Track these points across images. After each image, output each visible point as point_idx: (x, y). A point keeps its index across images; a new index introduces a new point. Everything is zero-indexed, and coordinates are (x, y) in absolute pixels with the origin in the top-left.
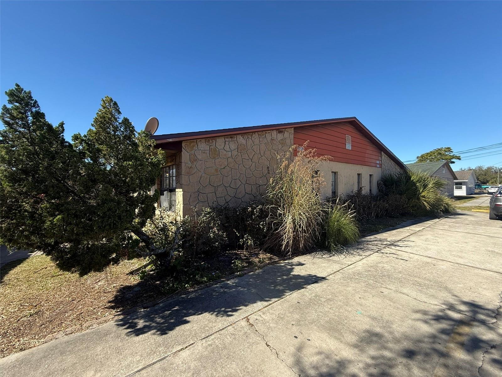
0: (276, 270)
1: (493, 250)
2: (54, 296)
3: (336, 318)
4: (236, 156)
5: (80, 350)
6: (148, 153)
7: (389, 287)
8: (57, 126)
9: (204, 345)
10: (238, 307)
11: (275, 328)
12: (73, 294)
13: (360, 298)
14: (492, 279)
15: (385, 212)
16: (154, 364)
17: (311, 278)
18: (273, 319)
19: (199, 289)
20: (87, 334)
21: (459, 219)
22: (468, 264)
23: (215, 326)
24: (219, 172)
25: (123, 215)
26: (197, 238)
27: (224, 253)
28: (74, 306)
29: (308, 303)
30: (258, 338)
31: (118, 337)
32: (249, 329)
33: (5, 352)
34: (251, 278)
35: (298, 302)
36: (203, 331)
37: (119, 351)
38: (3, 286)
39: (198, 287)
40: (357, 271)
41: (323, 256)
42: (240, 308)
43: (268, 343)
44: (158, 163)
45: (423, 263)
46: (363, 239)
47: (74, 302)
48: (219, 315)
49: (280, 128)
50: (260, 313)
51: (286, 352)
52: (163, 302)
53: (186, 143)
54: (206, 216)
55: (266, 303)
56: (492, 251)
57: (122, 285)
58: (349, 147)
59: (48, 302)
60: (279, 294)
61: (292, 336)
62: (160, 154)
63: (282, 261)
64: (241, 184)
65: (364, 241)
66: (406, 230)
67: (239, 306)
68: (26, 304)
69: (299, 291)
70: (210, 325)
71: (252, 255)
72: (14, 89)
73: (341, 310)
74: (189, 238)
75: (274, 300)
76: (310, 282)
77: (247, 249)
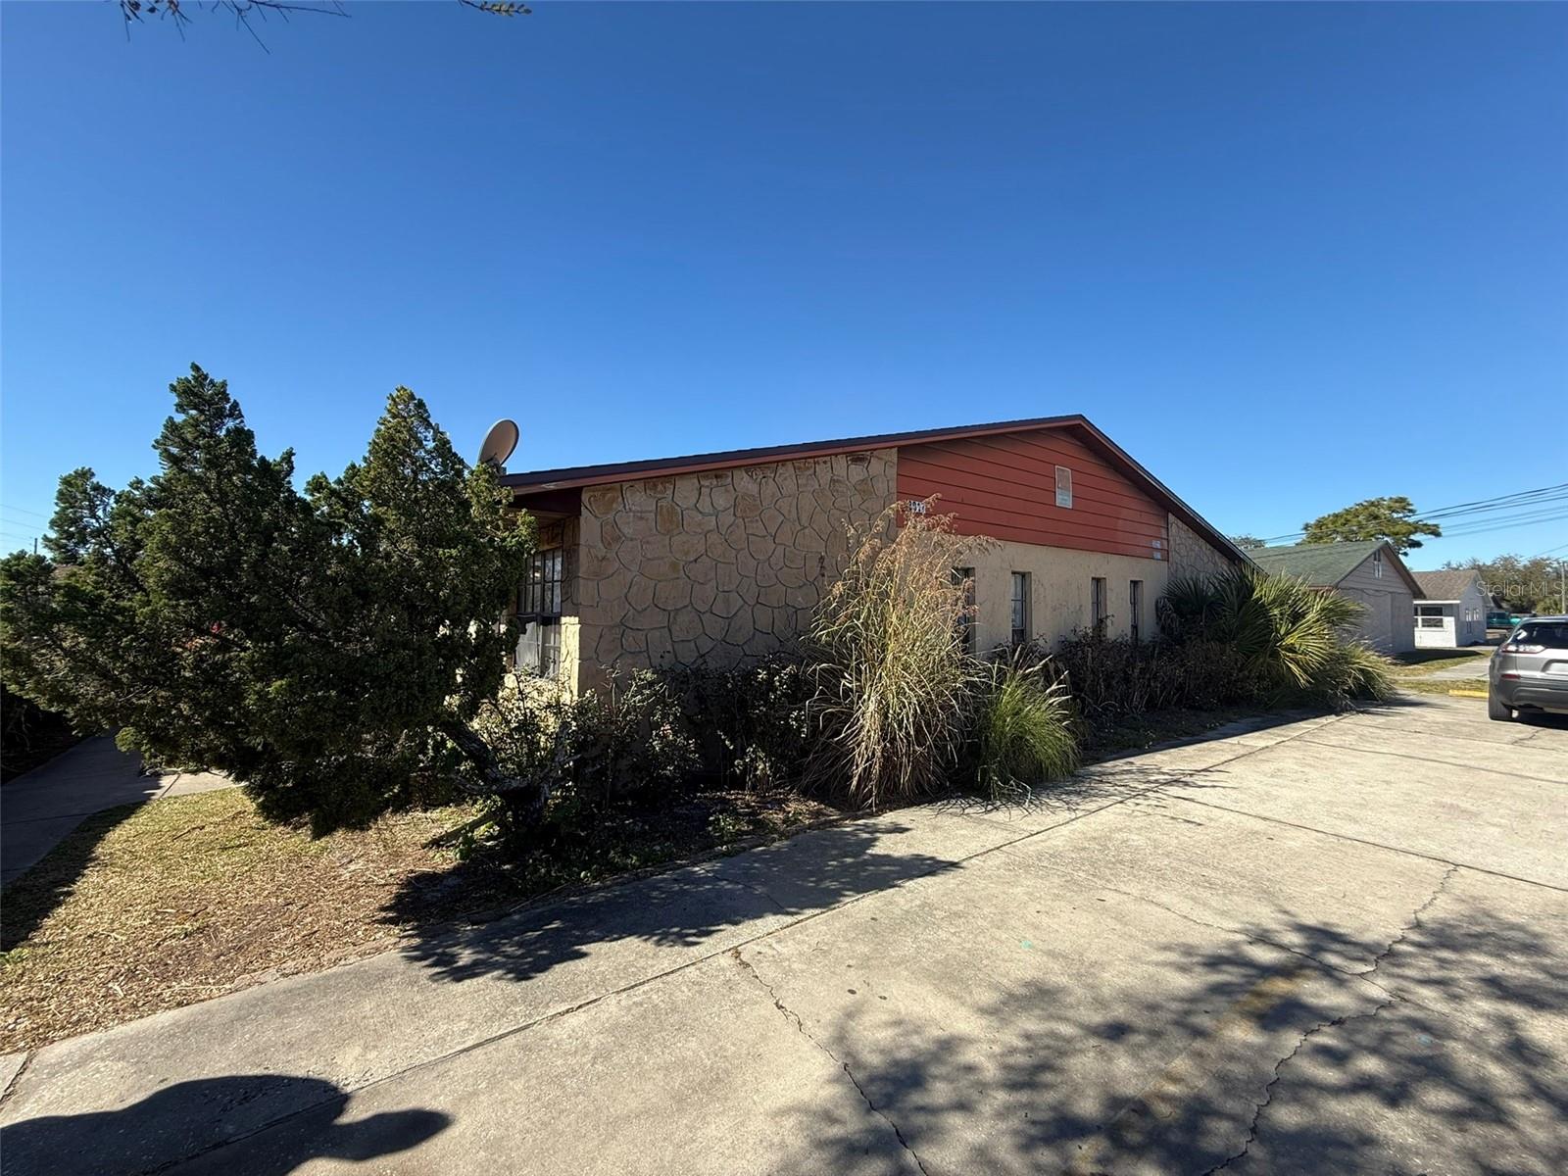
0: (827, 843)
1: (1455, 802)
2: (237, 893)
3: (962, 954)
4: (731, 529)
5: (323, 1006)
6: (491, 522)
7: (1123, 888)
8: (278, 459)
9: (623, 1003)
10: (714, 925)
11: (802, 971)
12: (286, 889)
13: (1038, 912)
14: (1414, 875)
15: (1174, 694)
16: (501, 1037)
17: (919, 862)
18: (801, 954)
19: (617, 884)
20: (334, 975)
21: (1398, 718)
22: (1366, 839)
23: (652, 966)
24: (682, 572)
25: (432, 681)
26: (616, 752)
27: (689, 797)
28: (293, 917)
29: (898, 921)
30: (757, 992)
31: (413, 983)
32: (739, 974)
33: (141, 1009)
34: (755, 862)
35: (873, 919)
36: (622, 975)
37: (415, 1012)
38: (97, 869)
39: (614, 879)
40: (1049, 848)
41: (966, 811)
42: (721, 927)
43: (780, 1003)
44: (519, 550)
45: (1242, 833)
46: (1093, 769)
47: (290, 907)
48: (664, 941)
49: (856, 450)
50: (770, 940)
51: (822, 1021)
52: (521, 912)
53: (592, 494)
54: (642, 694)
55: (789, 919)
56: (1452, 805)
57: (412, 871)
58: (1064, 499)
59: (224, 906)
60: (826, 900)
61: (842, 988)
62: (523, 523)
63: (847, 822)
64: (742, 606)
65: (1093, 774)
66: (1225, 746)
67: (719, 925)
68: (169, 910)
69: (881, 893)
70: (642, 963)
71: (769, 803)
72: (190, 378)
73: (980, 938)
74: (594, 752)
75: (809, 912)
76: (914, 873)
77: (754, 788)
